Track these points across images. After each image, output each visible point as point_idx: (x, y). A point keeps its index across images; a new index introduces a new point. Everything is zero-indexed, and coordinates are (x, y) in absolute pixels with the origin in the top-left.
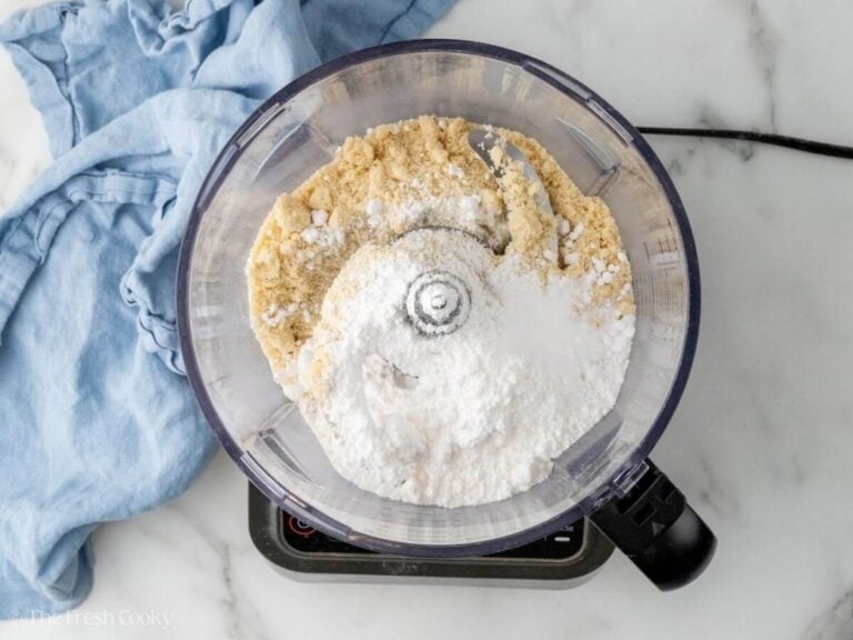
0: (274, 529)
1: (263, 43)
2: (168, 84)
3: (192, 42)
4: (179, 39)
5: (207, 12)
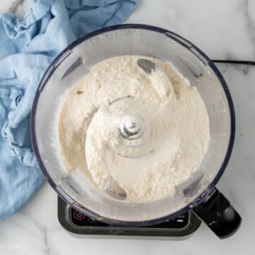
0: (67, 217)
1: (56, 34)
2: (17, 51)
3: (28, 33)
4: (23, 32)
5: (33, 21)
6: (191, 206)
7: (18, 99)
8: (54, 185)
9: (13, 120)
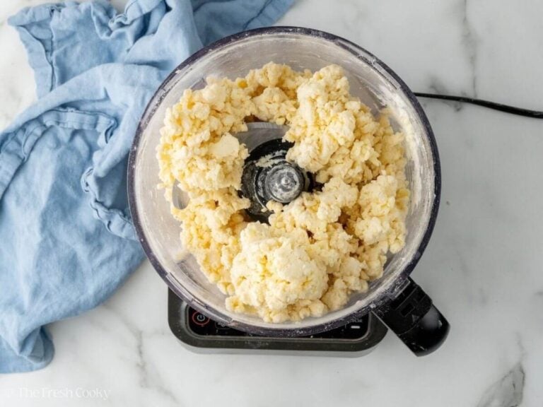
2: (112, 59)
3: (129, 32)
4: (121, 30)
5: (138, 15)
6: (373, 306)
7: (110, 132)
8: (162, 272)
9: (100, 164)
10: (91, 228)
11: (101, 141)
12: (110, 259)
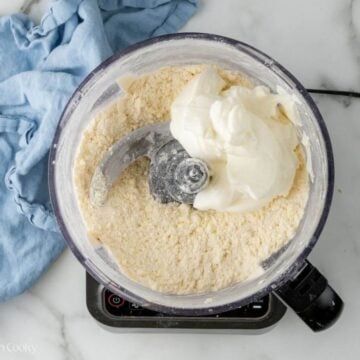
1: (84, 46)
2: (30, 67)
3: (46, 43)
4: (37, 41)
5: (53, 26)
6: (273, 287)
7: (30, 134)
9: (22, 163)
10: (16, 222)
11: (22, 142)
12: (33, 249)
